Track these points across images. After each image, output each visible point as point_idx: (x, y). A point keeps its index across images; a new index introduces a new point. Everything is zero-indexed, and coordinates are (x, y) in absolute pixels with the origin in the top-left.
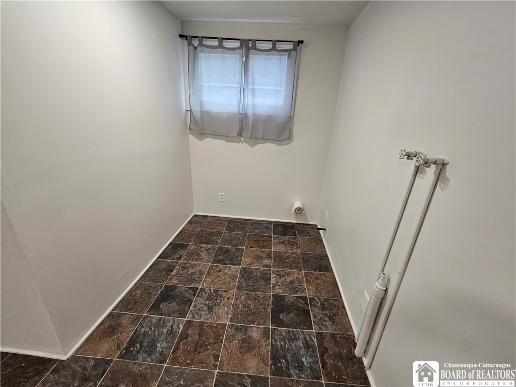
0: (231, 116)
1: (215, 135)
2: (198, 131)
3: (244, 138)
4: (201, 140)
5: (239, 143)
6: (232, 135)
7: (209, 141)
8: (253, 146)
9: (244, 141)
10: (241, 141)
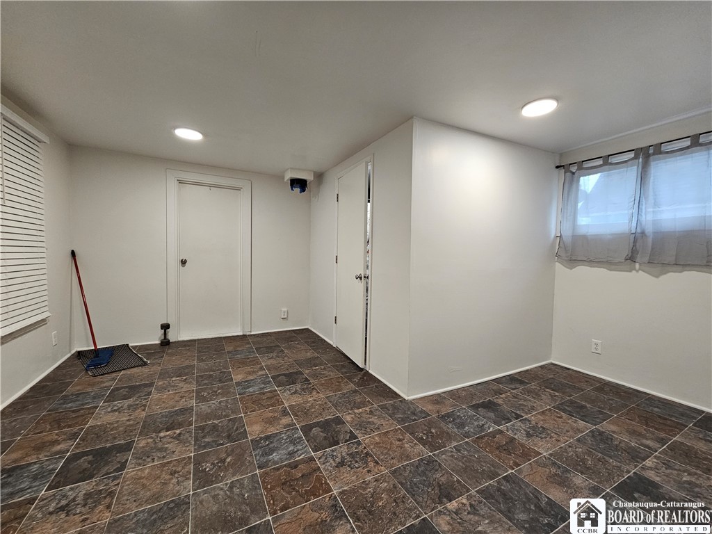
0: (618, 237)
1: (591, 262)
2: (567, 257)
3: (640, 264)
4: (571, 269)
5: (631, 271)
6: (617, 260)
7: (582, 270)
8: (657, 277)
9: (640, 269)
10: (635, 269)
